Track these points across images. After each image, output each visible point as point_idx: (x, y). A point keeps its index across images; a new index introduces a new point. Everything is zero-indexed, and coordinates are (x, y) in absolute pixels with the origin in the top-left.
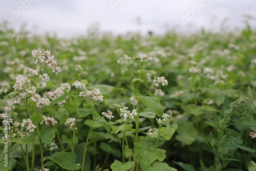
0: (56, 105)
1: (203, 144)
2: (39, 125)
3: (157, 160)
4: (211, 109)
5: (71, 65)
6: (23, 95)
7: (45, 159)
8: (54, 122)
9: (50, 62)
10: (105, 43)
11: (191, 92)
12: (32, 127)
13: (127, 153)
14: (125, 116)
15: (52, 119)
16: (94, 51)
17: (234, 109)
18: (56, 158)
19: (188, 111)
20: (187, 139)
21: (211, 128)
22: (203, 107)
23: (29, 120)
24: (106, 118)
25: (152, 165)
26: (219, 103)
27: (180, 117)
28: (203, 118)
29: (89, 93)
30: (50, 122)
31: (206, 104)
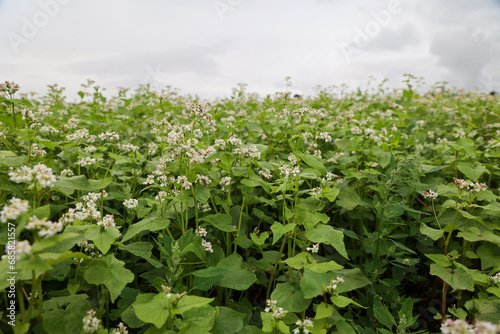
0: (209, 163)
1: (364, 211)
2: (194, 184)
3: (321, 222)
4: (375, 172)
5: (219, 125)
6: (178, 150)
7: (200, 220)
8: (209, 181)
9: (205, 115)
10: (252, 105)
11: (351, 155)
12: (187, 184)
13: (288, 214)
14: (287, 173)
15: (206, 178)
16: (243, 112)
17: (403, 167)
18: (211, 220)
19: (350, 175)
20: (349, 204)
21: (374, 193)
22: (367, 170)
23: (184, 177)
24: (263, 177)
25: (315, 227)
26: (384, 166)
27: (340, 181)
28: (366, 182)
29: (245, 150)
30: (204, 181)
31: (370, 167)
